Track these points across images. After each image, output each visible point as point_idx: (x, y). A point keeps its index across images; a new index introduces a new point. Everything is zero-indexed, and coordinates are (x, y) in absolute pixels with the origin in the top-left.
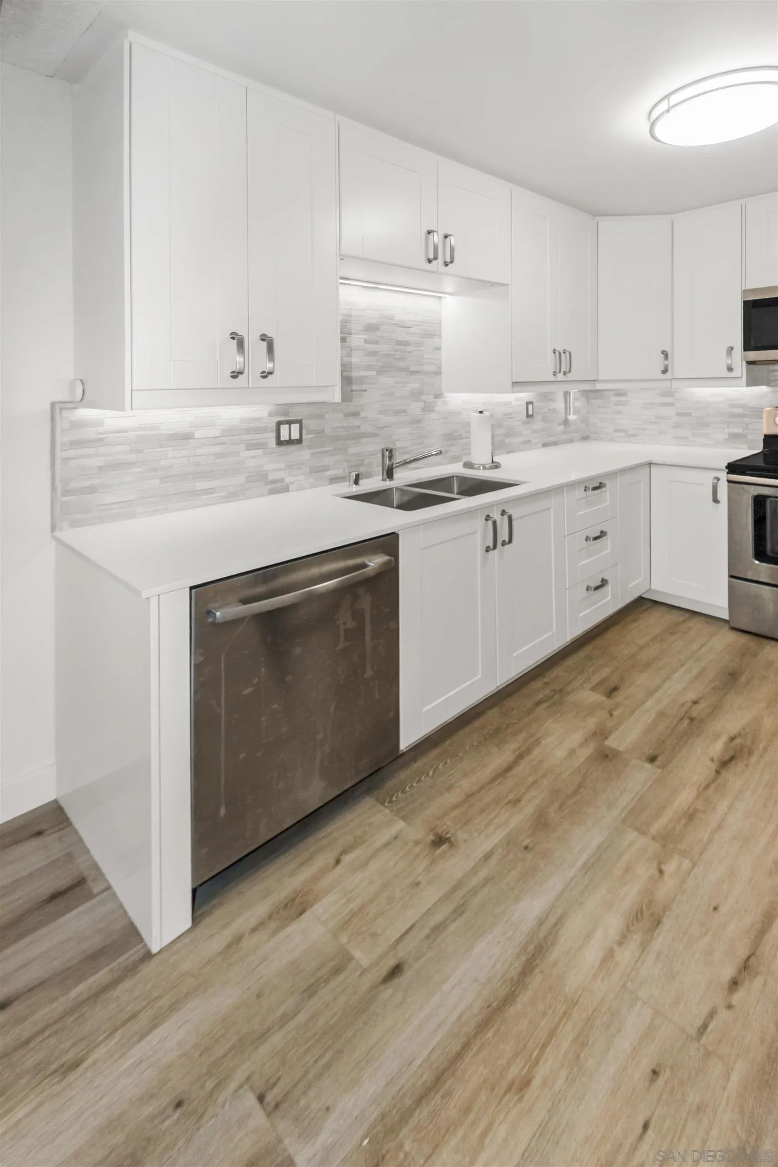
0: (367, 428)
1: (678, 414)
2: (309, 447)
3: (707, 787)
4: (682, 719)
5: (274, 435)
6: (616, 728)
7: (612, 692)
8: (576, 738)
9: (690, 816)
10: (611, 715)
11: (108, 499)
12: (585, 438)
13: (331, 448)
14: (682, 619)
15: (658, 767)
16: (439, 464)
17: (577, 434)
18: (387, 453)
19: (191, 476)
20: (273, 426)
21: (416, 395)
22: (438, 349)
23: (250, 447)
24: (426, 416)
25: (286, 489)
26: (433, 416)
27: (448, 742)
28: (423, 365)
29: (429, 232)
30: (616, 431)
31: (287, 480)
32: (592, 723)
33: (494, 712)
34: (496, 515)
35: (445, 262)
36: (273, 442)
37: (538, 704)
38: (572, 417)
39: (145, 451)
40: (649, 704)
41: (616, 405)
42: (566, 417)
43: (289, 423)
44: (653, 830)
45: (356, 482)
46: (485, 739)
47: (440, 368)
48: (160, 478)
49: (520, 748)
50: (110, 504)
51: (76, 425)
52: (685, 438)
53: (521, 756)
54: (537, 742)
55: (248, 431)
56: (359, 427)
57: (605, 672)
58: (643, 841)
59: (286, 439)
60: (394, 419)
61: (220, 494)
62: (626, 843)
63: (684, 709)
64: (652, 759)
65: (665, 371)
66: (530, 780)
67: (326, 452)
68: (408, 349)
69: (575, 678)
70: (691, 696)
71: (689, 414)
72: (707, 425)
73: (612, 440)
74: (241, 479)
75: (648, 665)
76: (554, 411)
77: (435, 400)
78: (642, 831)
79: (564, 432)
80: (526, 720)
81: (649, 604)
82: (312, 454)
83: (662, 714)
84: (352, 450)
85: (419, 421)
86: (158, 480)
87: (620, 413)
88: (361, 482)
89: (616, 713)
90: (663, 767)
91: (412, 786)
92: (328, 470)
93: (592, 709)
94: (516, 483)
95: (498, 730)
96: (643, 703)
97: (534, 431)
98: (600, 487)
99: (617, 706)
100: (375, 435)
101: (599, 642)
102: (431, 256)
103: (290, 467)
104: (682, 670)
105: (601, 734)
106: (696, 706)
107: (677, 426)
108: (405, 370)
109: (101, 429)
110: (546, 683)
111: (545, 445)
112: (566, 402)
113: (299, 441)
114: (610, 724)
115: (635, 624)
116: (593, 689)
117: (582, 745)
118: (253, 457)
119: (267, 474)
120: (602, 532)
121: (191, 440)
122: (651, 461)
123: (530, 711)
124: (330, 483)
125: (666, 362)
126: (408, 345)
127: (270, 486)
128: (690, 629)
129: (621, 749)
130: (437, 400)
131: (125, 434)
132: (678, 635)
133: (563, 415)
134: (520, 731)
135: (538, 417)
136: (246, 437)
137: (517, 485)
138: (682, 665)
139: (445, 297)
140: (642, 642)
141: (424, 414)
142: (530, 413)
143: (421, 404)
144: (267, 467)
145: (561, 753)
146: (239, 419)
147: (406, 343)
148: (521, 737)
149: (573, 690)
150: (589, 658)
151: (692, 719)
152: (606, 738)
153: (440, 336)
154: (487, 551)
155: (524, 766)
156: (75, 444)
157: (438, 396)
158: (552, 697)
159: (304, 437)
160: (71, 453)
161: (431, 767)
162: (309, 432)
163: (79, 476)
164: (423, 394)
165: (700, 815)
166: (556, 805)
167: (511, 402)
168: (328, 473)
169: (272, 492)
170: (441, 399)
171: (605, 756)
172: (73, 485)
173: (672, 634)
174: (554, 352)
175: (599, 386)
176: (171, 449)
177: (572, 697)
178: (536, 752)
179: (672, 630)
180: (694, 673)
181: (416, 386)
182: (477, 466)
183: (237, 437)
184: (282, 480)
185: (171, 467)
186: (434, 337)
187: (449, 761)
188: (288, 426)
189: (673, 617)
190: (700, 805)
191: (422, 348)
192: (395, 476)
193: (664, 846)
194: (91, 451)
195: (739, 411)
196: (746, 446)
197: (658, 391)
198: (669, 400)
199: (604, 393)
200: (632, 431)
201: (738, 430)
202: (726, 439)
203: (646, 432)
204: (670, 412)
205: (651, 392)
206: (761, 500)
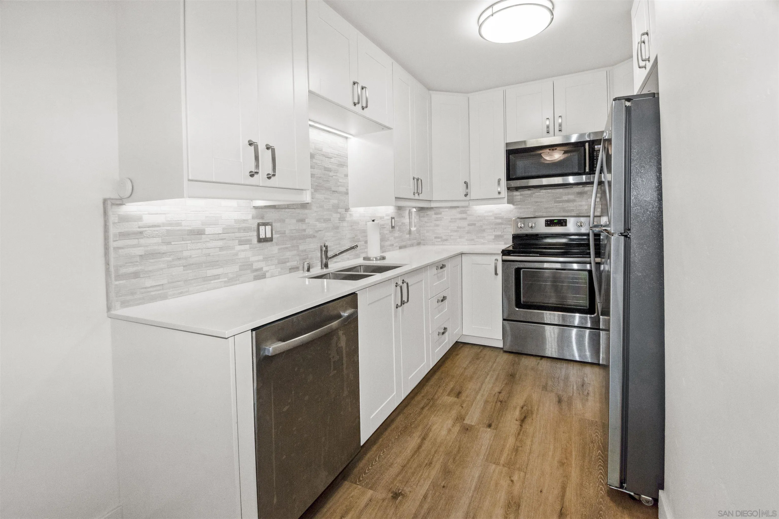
0: (310, 231)
1: (469, 225)
2: (277, 244)
3: (519, 434)
4: (496, 402)
5: (255, 234)
6: (467, 413)
7: (458, 395)
8: (449, 422)
9: (516, 450)
10: (462, 407)
11: (149, 283)
12: (419, 244)
13: (289, 245)
14: (480, 350)
15: (493, 429)
16: (348, 259)
17: (415, 241)
18: (324, 249)
19: (204, 264)
20: (255, 226)
21: (336, 208)
22: (346, 176)
23: (242, 242)
24: (341, 224)
25: (263, 276)
26: (345, 224)
27: (381, 440)
28: (338, 186)
29: (354, 83)
30: (436, 238)
31: (265, 269)
32: (454, 413)
33: (400, 418)
34: (400, 283)
35: (362, 107)
36: (255, 240)
37: (423, 408)
38: (413, 229)
39: (173, 243)
40: (478, 397)
41: (436, 221)
42: (410, 229)
43: (265, 224)
44: (502, 462)
45: (308, 270)
46: (401, 434)
47: (347, 190)
48: (184, 266)
49: (421, 434)
50: (149, 288)
51: (124, 219)
52: (473, 240)
53: (424, 439)
54: (430, 429)
55: (239, 229)
56: (304, 230)
57: (451, 385)
58: (499, 468)
59: (263, 237)
60: (324, 225)
61: (223, 280)
62: (492, 471)
63: (496, 397)
64: (490, 426)
65: (466, 195)
66: (433, 451)
67: (287, 248)
68: (331, 174)
69: (437, 391)
70: (497, 390)
71: (474, 224)
72: (484, 230)
73: (433, 244)
74: (236, 268)
75: (471, 378)
76: (403, 224)
77: (346, 213)
78: (498, 464)
79: (410, 239)
80: (419, 418)
81: (461, 345)
82: (279, 249)
83: (486, 402)
84: (301, 248)
85: (337, 228)
86: (182, 267)
87: (437, 226)
88: (311, 270)
89: (464, 406)
90: (496, 429)
91: (369, 469)
92: (288, 262)
93: (451, 406)
94: (400, 266)
95: (406, 427)
96: (475, 398)
97: (395, 238)
98: (443, 267)
99: (463, 402)
100: (314, 237)
101: (443, 369)
102: (356, 101)
103: (266, 259)
104: (488, 377)
105: (460, 418)
106: (501, 394)
107: (468, 232)
108: (329, 189)
109: (140, 224)
110: (423, 396)
111: (400, 248)
112: (410, 218)
113: (271, 240)
114: (463, 412)
115: (458, 357)
116: (449, 395)
117: (453, 426)
118: (243, 251)
119: (252, 264)
120: (444, 297)
121: (203, 236)
122: (462, 252)
123: (420, 413)
124: (290, 272)
125: (467, 190)
126: (331, 171)
127: (255, 274)
128: (485, 355)
129: (473, 424)
130: (347, 213)
131: (158, 228)
132: (481, 359)
133: (408, 228)
134: (419, 425)
135: (397, 228)
136: (237, 235)
137: (400, 267)
138: (488, 375)
139: (350, 138)
140: (465, 366)
141: (340, 223)
142: (393, 225)
143: (338, 216)
144: (253, 259)
145: (444, 432)
146: (233, 220)
147: (329, 170)
148: (420, 428)
149: (438, 398)
150: (440, 379)
151: (501, 402)
152: (464, 420)
153: (347, 166)
154: (397, 308)
155: (427, 444)
156: (124, 235)
157: (347, 210)
158: (429, 403)
159: (274, 236)
160: (120, 243)
161: (376, 456)
162: (277, 232)
163: (126, 263)
164: (339, 208)
165: (520, 449)
166: (451, 460)
167: (384, 217)
168: (288, 264)
169: (257, 278)
170: (349, 212)
171: (467, 429)
172: (123, 271)
173: (478, 359)
174: (414, 179)
175: (433, 205)
176: (190, 242)
177: (439, 402)
178: (431, 435)
179: (477, 357)
180: (495, 377)
181: (336, 202)
182: (372, 258)
183: (233, 235)
184: (261, 269)
185: (190, 257)
186: (344, 166)
187: (385, 450)
188: (264, 227)
189: (476, 350)
190: (518, 444)
191: (338, 174)
192: (329, 266)
193: (509, 468)
194: (135, 242)
195: (500, 221)
196: (503, 243)
197: (458, 210)
198: (464, 216)
199: (429, 213)
200: (444, 238)
201: (499, 233)
202: (493, 239)
203: (452, 237)
204: (464, 224)
205: (454, 211)
206: (518, 271)
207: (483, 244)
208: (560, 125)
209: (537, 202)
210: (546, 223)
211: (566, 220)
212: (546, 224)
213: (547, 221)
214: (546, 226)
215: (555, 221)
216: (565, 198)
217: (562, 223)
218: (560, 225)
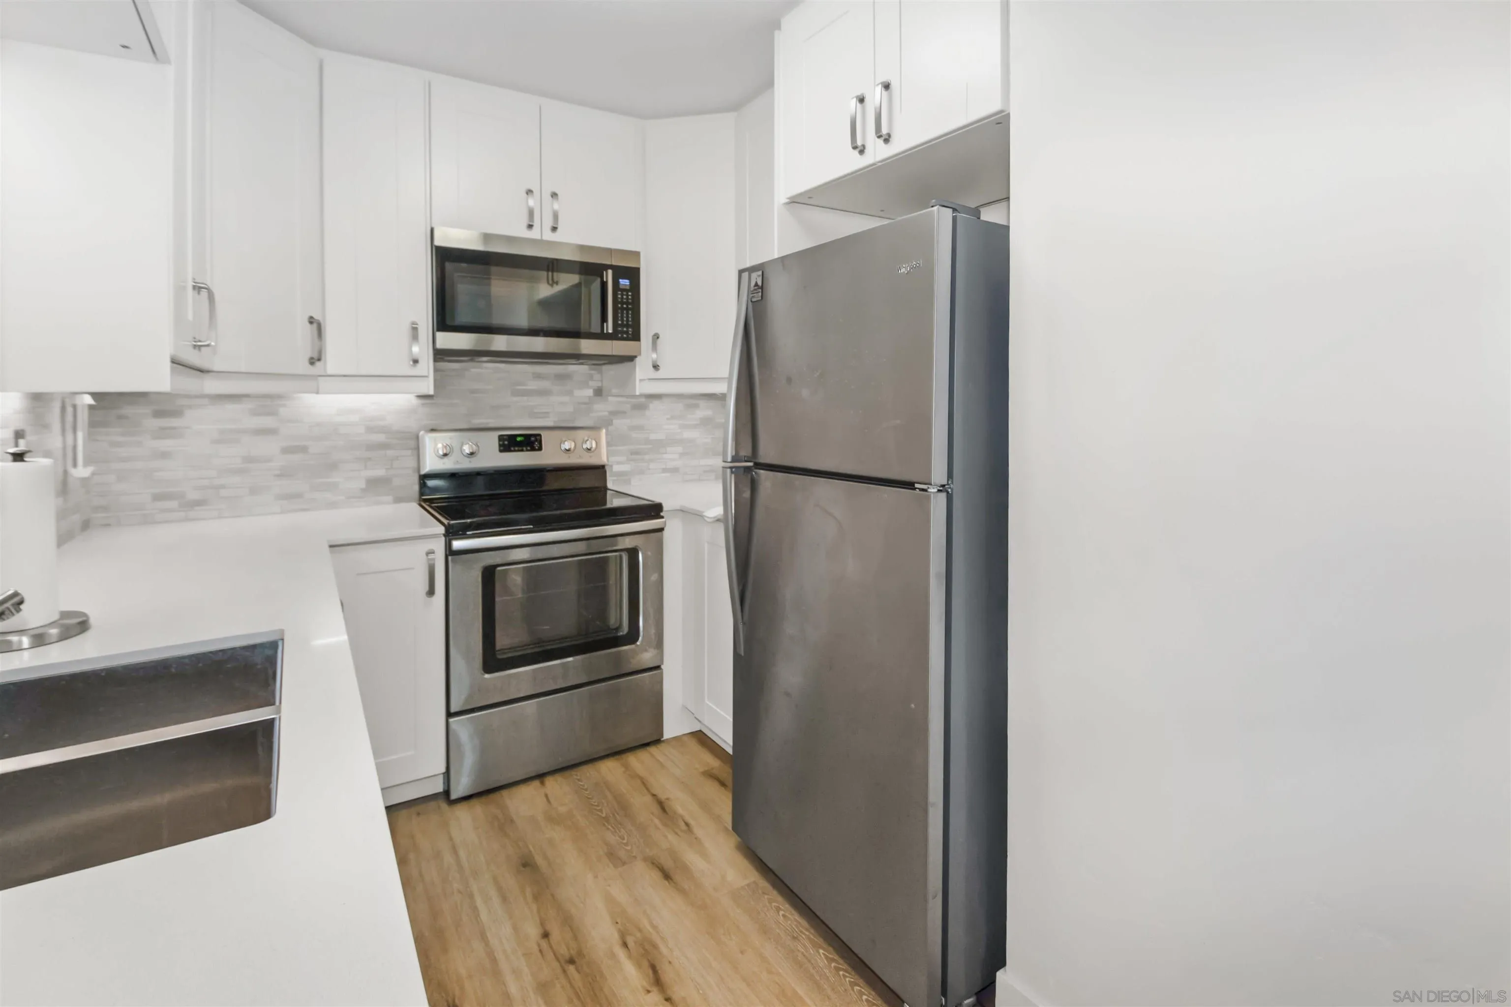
1: (286, 451)
4: (563, 971)
17: (79, 516)
30: (157, 498)
38: (81, 472)
40: (511, 987)
41: (158, 438)
42: (66, 472)
52: (298, 496)
63: (549, 955)
65: (312, 362)
70: (531, 929)
71: (303, 449)
72: (333, 466)
73: (147, 521)
79: (64, 515)
83: (541, 986)
87: (165, 455)
96: (504, 994)
104: (478, 904)
106: (552, 938)
107: (284, 474)
112: (65, 431)
133: (62, 467)
138: (470, 897)
151: (571, 961)
195: (381, 438)
196: (390, 498)
197: (248, 405)
198: (267, 422)
199: (128, 410)
200: (193, 495)
201: (380, 472)
202: (363, 490)
203: (223, 493)
204: (269, 447)
205: (231, 408)
206: (489, 575)
207: (333, 505)
208: (556, 216)
209: (473, 392)
210: (501, 443)
211: (540, 435)
212: (500, 446)
213: (501, 438)
214: (501, 451)
215: (519, 439)
216: (533, 385)
217: (533, 443)
218: (529, 448)
